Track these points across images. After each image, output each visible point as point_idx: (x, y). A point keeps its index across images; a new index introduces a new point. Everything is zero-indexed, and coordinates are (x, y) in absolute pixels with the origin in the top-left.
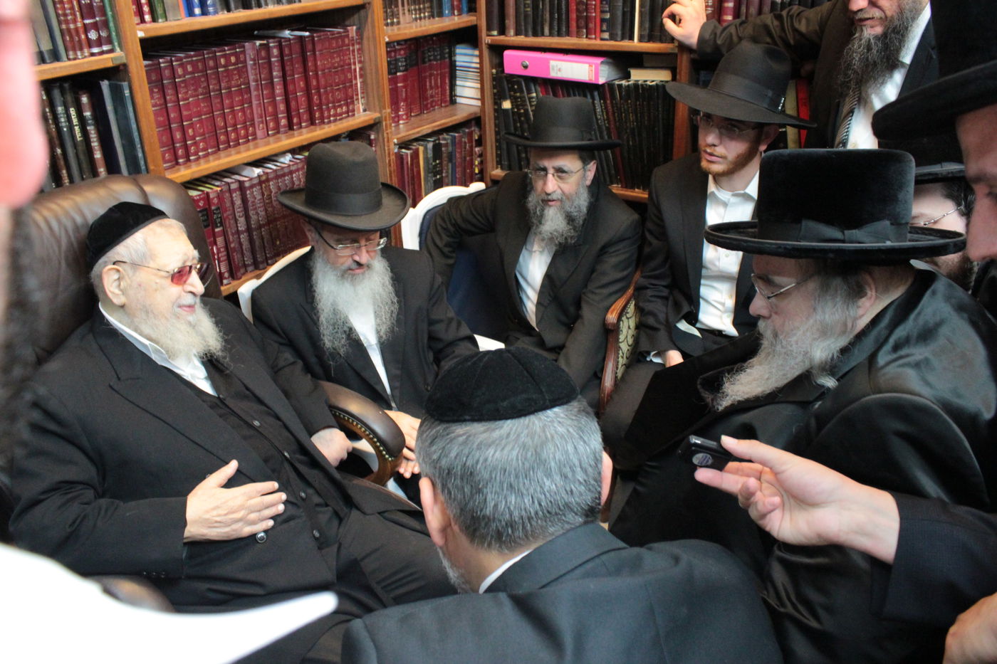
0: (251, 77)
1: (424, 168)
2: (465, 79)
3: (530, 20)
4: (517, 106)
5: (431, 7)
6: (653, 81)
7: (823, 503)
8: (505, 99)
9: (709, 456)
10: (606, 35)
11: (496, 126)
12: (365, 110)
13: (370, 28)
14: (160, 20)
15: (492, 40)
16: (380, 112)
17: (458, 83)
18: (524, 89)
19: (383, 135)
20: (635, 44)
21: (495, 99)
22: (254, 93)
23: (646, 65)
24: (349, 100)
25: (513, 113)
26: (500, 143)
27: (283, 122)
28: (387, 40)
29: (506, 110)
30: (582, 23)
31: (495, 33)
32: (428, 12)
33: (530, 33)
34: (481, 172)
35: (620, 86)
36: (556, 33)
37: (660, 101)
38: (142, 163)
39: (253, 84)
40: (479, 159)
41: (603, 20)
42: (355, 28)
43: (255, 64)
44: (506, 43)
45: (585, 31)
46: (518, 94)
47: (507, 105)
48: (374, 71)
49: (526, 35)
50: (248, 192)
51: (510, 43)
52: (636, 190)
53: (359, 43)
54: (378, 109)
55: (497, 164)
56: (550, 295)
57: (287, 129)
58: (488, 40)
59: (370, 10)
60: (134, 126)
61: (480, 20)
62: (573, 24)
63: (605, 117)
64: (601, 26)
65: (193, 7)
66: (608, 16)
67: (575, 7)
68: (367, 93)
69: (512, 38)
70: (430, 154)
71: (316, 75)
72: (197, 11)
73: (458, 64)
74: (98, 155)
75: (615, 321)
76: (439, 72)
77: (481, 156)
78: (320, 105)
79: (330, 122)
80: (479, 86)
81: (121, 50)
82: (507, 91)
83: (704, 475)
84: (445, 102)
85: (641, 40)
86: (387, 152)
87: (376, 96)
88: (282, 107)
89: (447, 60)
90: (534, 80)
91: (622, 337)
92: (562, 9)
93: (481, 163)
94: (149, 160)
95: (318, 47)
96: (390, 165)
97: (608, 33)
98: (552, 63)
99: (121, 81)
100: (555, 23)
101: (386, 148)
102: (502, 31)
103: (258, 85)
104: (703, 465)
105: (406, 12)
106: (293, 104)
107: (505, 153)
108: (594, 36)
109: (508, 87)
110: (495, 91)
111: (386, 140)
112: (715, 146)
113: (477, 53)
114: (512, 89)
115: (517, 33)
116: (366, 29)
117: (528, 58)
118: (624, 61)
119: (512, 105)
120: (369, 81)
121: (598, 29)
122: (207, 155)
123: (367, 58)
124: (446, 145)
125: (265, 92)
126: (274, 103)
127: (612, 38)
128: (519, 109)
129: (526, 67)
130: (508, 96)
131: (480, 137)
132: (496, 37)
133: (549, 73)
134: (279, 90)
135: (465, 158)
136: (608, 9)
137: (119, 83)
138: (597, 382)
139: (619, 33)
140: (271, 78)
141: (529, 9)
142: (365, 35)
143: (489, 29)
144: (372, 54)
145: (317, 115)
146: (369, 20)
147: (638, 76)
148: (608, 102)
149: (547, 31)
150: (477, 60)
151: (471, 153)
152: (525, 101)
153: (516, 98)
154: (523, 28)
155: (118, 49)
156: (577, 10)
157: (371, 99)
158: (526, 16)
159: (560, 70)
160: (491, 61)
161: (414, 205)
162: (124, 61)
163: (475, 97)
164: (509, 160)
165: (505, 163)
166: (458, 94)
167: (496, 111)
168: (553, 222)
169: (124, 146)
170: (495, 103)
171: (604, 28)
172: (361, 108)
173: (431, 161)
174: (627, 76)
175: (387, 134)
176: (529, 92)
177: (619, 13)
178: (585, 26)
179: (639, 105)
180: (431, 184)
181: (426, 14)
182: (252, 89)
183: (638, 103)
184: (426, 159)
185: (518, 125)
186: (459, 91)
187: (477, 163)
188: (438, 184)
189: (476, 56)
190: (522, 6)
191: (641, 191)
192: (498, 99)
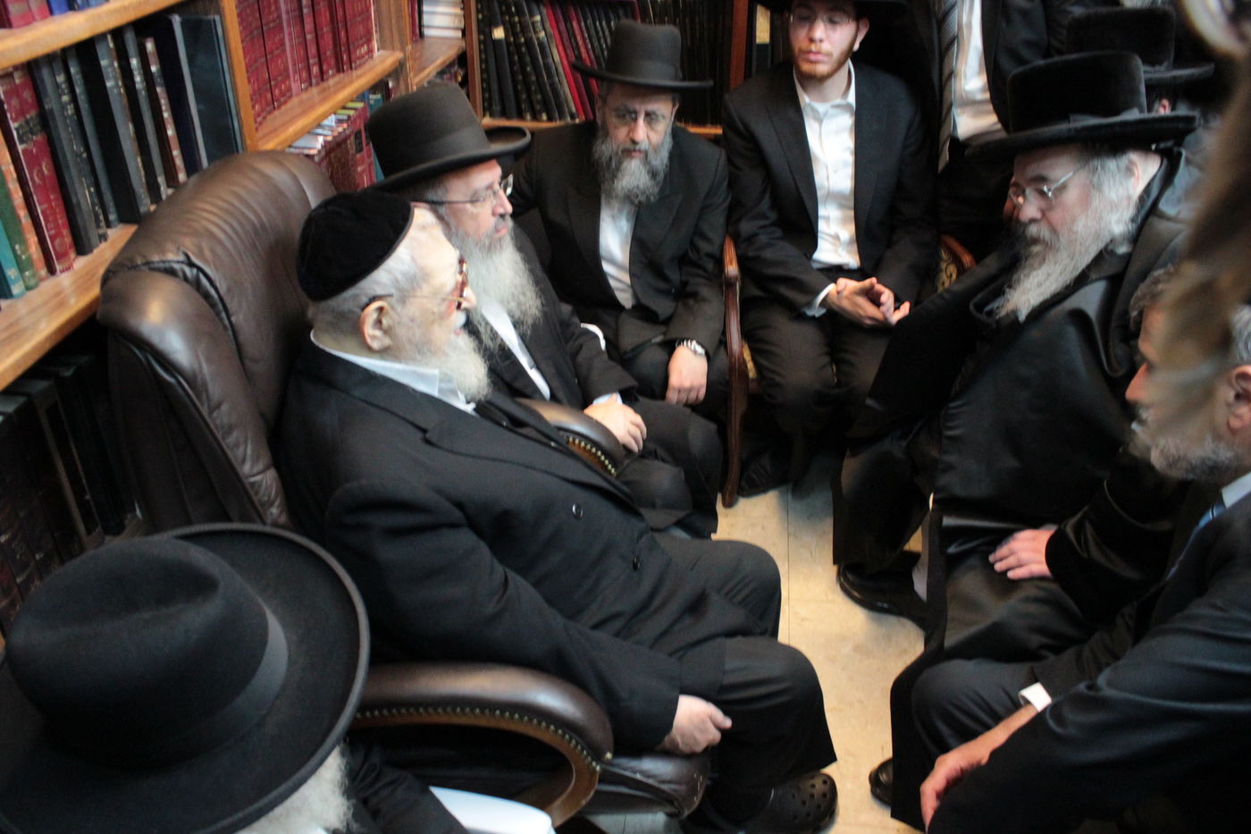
0: (283, 9)
4: (515, 35)
8: (497, 26)
11: (483, 62)
12: (378, 50)
16: (403, 49)
17: (426, 9)
18: (525, 11)
19: (405, 82)
21: (481, 28)
22: (286, 31)
24: (368, 37)
25: (508, 44)
26: (489, 85)
27: (315, 70)
29: (499, 42)
39: (284, 16)
46: (517, 19)
47: (499, 33)
54: (397, 44)
55: (484, 110)
57: (319, 79)
68: (381, 25)
74: (171, 132)
78: (347, 44)
79: (355, 68)
80: (460, 11)
82: (499, 16)
84: (415, 36)
87: (394, 27)
88: (312, 50)
103: (289, 19)
106: (322, 43)
107: (496, 97)
109: (502, 11)
110: (482, 16)
114: (506, 12)
119: (506, 36)
120: (384, 7)
122: (265, 118)
125: (296, 29)
126: (305, 44)
128: (516, 39)
130: (500, 22)
134: (309, 26)
140: (301, 7)
145: (344, 58)
152: (528, 26)
153: (513, 24)
157: (387, 32)
163: (455, 27)
164: (501, 105)
165: (497, 108)
166: (426, 24)
167: (482, 42)
168: (634, 176)
170: (480, 32)
172: (376, 46)
176: (532, 15)
182: (285, 25)
185: (516, 58)
186: (426, 19)
192: (486, 26)
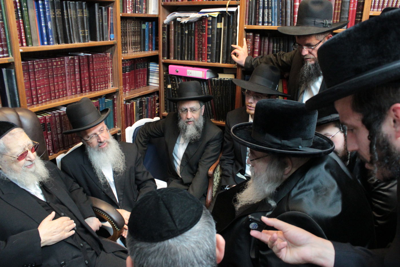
0: (67, 71)
1: (135, 110)
2: (153, 76)
3: (180, 54)
4: (174, 87)
5: (141, 47)
6: (227, 79)
7: (304, 244)
8: (169, 84)
9: (256, 224)
10: (209, 60)
11: (165, 94)
12: (112, 86)
13: (116, 53)
14: (30, 46)
15: (164, 61)
16: (119, 87)
17: (150, 77)
18: (177, 80)
19: (119, 97)
20: (221, 64)
21: (165, 84)
22: (67, 77)
23: (224, 72)
24: (106, 82)
25: (172, 90)
26: (166, 101)
27: (79, 89)
28: (123, 59)
29: (169, 89)
30: (200, 55)
31: (166, 58)
32: (139, 49)
33: (179, 59)
34: (158, 113)
35: (214, 80)
36: (190, 59)
37: (230, 87)
38: (18, 103)
39: (67, 73)
40: (158, 108)
41: (208, 55)
42: (110, 53)
43: (68, 66)
44: (170, 62)
45: (201, 58)
46: (174, 82)
47: (169, 86)
48: (117, 71)
49: (178, 59)
50: (62, 117)
51: (171, 62)
52: (220, 121)
53: (111, 60)
54: (118, 86)
55: (165, 110)
56: (186, 162)
57: (80, 92)
58: (163, 61)
59: (116, 47)
60: (15, 88)
61: (160, 53)
62: (196, 56)
63: (208, 92)
64: (207, 57)
65: (44, 42)
66: (210, 53)
67: (197, 49)
68: (114, 80)
69: (172, 60)
70: (138, 105)
71: (93, 72)
72: (46, 43)
73: (150, 70)
75: (212, 173)
76: (143, 73)
77: (158, 106)
78: (94, 83)
79: (98, 90)
80: (158, 79)
81: (12, 56)
82: (170, 81)
83: (254, 233)
84: (145, 85)
85: (223, 63)
86: (121, 103)
87: (117, 80)
88: (78, 83)
89: (146, 68)
90: (181, 77)
91: (215, 180)
92: (192, 50)
93: (159, 109)
94: (21, 102)
95: (95, 60)
96: (122, 109)
97: (210, 60)
98: (188, 70)
99: (11, 69)
100: (190, 55)
101: (120, 102)
102: (169, 58)
103: (69, 74)
104: (254, 229)
105: (131, 48)
106: (83, 82)
107: (168, 106)
108: (204, 61)
109: (170, 80)
110: (165, 81)
111: (120, 98)
112: (252, 103)
113: (158, 66)
114: (171, 80)
115: (174, 59)
116: (114, 54)
117: (178, 68)
118: (216, 71)
119: (172, 87)
120: (115, 74)
121: (206, 58)
122: (46, 101)
123: (114, 66)
124: (145, 102)
125: (72, 77)
126: (75, 82)
127: (212, 61)
128: (174, 88)
129: (177, 72)
131: (158, 99)
132: (166, 60)
133: (187, 74)
134: (77, 76)
135: (152, 107)
136: (210, 50)
137: (10, 70)
138: (205, 198)
139: (214, 59)
140: (75, 71)
141: (179, 50)
142: (114, 56)
143: (163, 56)
144: (116, 63)
145: (93, 87)
146: (116, 50)
147: (221, 76)
148: (210, 86)
149: (186, 58)
150: (158, 68)
151: (155, 105)
152: (177, 85)
153: (173, 84)
154: (177, 57)
155: (11, 56)
156: (198, 50)
157: (115, 81)
158: (178, 52)
159: (191, 73)
160: (164, 69)
161: (131, 126)
162: (13, 61)
163: (157, 83)
164: (170, 108)
165: (168, 110)
166: (150, 82)
167: (165, 89)
168: (191, 131)
169: (10, 96)
170: (165, 86)
171: (209, 57)
172: (111, 86)
173: (138, 108)
174: (217, 76)
175: (121, 96)
176: (178, 81)
177: (215, 52)
178: (201, 56)
179: (222, 88)
180: (138, 117)
181: (139, 50)
182: (66, 75)
183: (221, 87)
184: (136, 107)
185: (174, 94)
186: (150, 80)
187: (157, 109)
188: (141, 117)
189: (158, 67)
190: (177, 48)
191: (222, 122)
192: (166, 84)
